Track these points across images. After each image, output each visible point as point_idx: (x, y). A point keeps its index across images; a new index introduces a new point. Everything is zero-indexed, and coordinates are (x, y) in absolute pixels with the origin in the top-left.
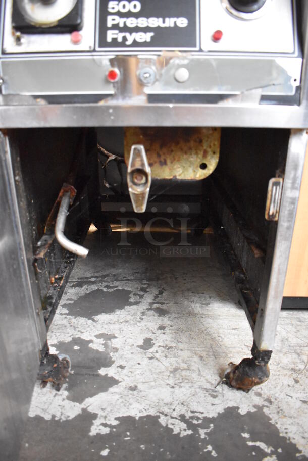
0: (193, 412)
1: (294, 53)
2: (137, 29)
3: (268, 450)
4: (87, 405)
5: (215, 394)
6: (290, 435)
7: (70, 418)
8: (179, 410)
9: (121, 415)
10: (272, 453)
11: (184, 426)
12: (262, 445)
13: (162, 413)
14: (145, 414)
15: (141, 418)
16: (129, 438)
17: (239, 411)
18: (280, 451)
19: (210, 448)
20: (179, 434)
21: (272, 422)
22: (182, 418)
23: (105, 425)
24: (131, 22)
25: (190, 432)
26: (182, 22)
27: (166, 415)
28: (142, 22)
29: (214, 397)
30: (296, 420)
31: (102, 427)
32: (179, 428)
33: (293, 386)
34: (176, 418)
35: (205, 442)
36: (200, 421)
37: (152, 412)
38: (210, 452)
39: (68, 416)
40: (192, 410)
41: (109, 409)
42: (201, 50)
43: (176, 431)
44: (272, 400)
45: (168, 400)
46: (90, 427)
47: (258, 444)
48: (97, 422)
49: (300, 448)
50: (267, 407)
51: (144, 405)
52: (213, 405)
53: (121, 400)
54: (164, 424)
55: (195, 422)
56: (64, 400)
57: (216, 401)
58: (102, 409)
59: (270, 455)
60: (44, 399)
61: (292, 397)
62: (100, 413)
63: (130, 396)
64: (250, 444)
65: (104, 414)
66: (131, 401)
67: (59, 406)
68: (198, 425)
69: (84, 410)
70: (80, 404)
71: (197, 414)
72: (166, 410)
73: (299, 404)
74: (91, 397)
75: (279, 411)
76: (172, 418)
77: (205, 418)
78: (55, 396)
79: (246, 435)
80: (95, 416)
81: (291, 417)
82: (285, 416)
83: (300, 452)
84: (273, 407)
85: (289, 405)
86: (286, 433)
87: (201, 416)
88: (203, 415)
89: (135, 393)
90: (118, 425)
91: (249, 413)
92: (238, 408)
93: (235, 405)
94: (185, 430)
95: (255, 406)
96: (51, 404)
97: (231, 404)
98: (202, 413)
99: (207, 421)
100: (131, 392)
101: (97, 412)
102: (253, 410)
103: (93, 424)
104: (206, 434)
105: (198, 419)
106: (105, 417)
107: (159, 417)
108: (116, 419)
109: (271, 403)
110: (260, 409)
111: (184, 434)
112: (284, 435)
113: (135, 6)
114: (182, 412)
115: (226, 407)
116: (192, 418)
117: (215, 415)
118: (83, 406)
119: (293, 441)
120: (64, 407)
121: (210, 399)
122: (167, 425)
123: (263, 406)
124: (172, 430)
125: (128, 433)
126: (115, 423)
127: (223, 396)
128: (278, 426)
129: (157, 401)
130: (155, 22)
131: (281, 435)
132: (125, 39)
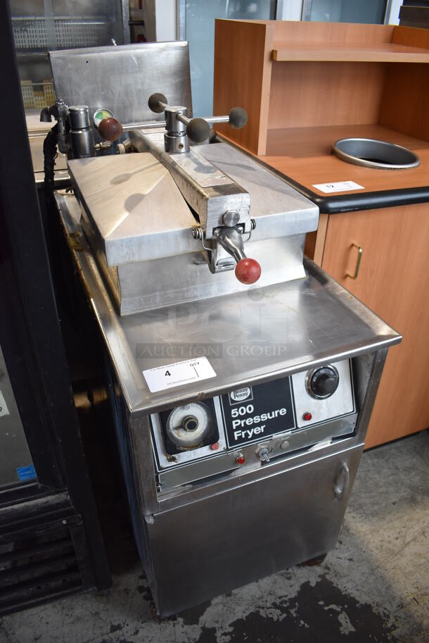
0: (280, 598)
1: (353, 411)
2: (254, 425)
3: (339, 609)
4: (203, 623)
5: (289, 576)
6: (349, 591)
7: (197, 640)
8: (270, 600)
9: (232, 621)
10: (342, 610)
11: (278, 612)
12: (333, 606)
13: (260, 607)
14: (248, 613)
15: (246, 617)
16: (246, 638)
17: (311, 584)
18: (346, 606)
19: (302, 622)
20: (278, 619)
21: (335, 585)
22: (275, 605)
23: (225, 634)
24: (249, 421)
25: (285, 615)
26: (283, 412)
27: (263, 608)
28: (257, 419)
29: (289, 579)
30: (349, 578)
31: (223, 637)
32: (276, 615)
33: (340, 548)
34: (271, 608)
35: (298, 619)
36: (288, 604)
37: (252, 609)
38: (303, 625)
39: (195, 639)
40: (278, 596)
41: (220, 620)
42: (297, 428)
43: (275, 618)
44: (329, 566)
45: (258, 594)
46: (216, 640)
47: (331, 606)
48: (218, 634)
49: (358, 599)
50: (328, 573)
51: (244, 606)
52: (291, 586)
53: (225, 609)
54: (265, 616)
55: (285, 605)
56: (183, 626)
57: (292, 582)
58: (216, 622)
59: (341, 612)
60: (168, 631)
61: (341, 559)
62: (217, 626)
63: (230, 602)
64: (326, 608)
65: (219, 626)
66: (233, 606)
67: (183, 633)
68: (288, 607)
69: (203, 628)
70: (197, 624)
71: (283, 599)
72: (261, 603)
73: (347, 563)
74: (202, 615)
75: (337, 574)
76: (268, 608)
77: (290, 599)
78: (174, 626)
79: (321, 603)
80: (214, 630)
81: (345, 576)
82: (341, 577)
83: (358, 602)
84: (331, 572)
85: (341, 566)
86: (346, 590)
87: (286, 599)
88: (288, 598)
89: (232, 597)
90: (234, 630)
91: (317, 583)
92: (309, 582)
93: (306, 580)
94: (281, 615)
95: (320, 576)
96: (175, 634)
97: (303, 581)
98: (287, 596)
99: (292, 601)
100: (229, 598)
101: (214, 626)
102: (319, 580)
103: (216, 637)
104: (295, 612)
105: (286, 602)
106: (222, 628)
107: (259, 612)
108: (230, 626)
109: (328, 569)
110: (322, 576)
111: (281, 618)
112: (345, 593)
113: (250, 409)
114: (273, 601)
115: (301, 584)
116: (281, 603)
117: (296, 594)
118: (200, 626)
119: (352, 595)
120: (186, 632)
121: (287, 582)
122: (267, 616)
123: (325, 574)
124: (272, 618)
125: (244, 634)
126: (231, 629)
127: (295, 576)
128: (339, 587)
129: (251, 599)
130: (265, 417)
131: (343, 593)
132: (247, 435)
